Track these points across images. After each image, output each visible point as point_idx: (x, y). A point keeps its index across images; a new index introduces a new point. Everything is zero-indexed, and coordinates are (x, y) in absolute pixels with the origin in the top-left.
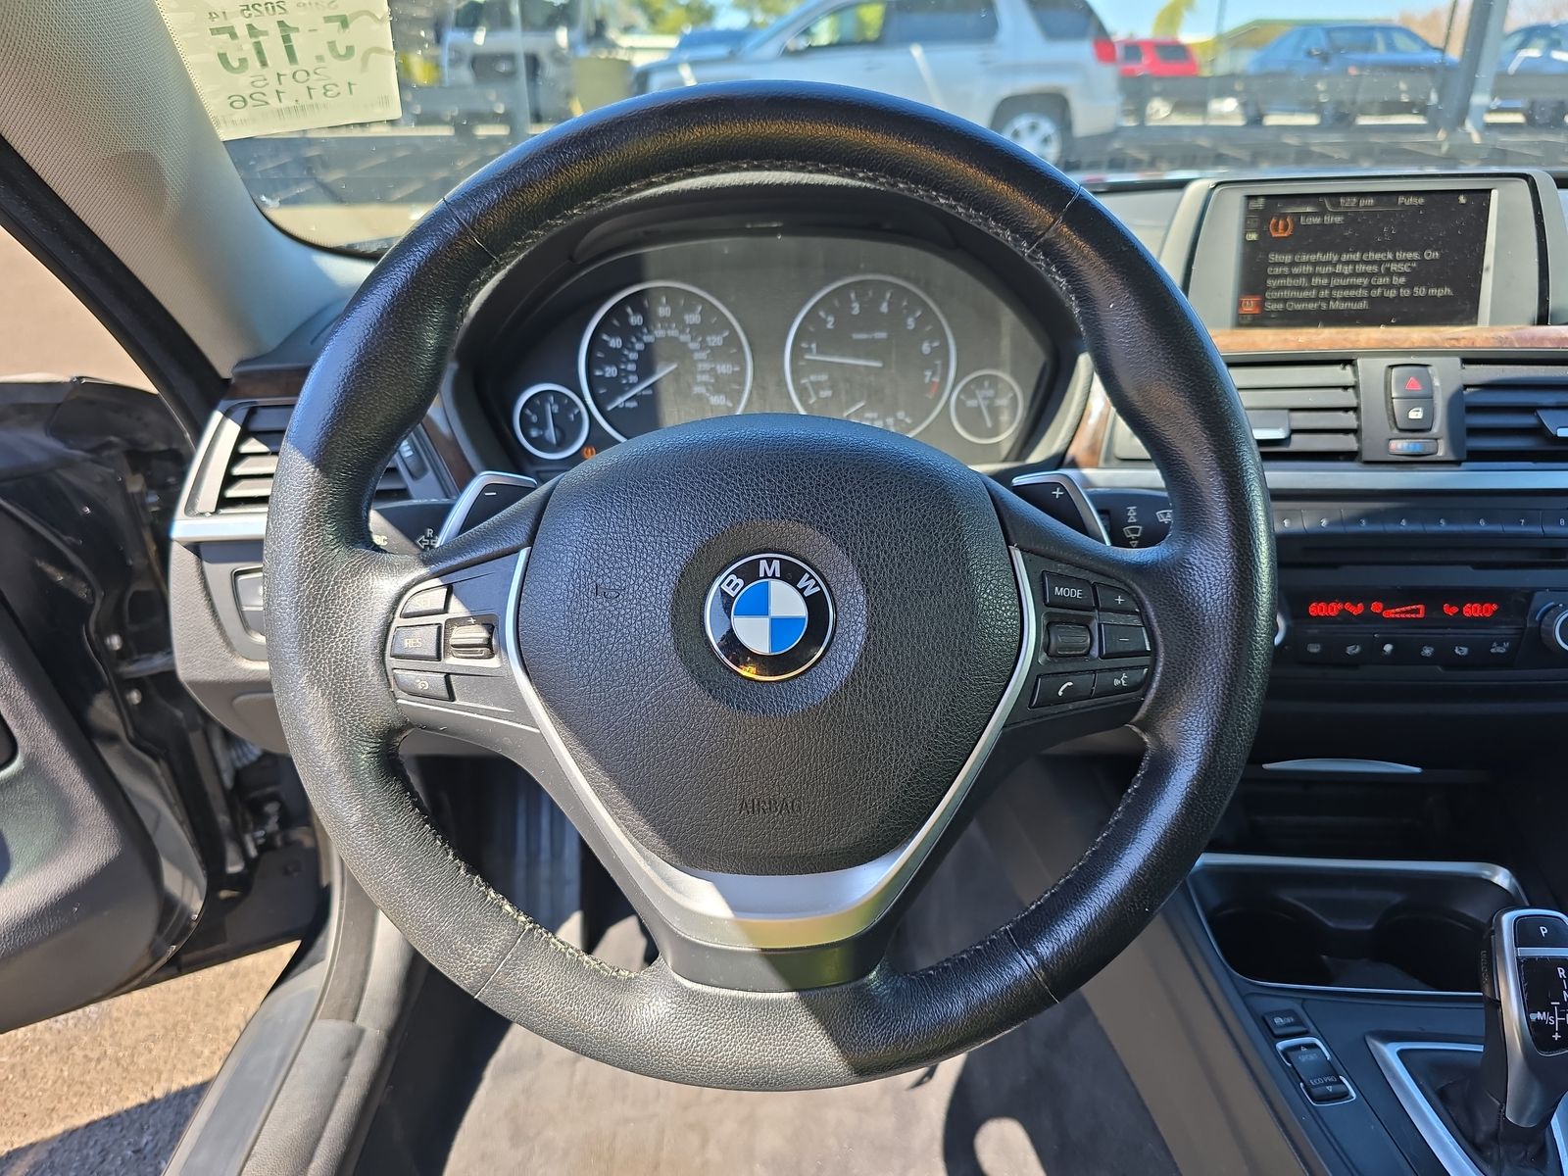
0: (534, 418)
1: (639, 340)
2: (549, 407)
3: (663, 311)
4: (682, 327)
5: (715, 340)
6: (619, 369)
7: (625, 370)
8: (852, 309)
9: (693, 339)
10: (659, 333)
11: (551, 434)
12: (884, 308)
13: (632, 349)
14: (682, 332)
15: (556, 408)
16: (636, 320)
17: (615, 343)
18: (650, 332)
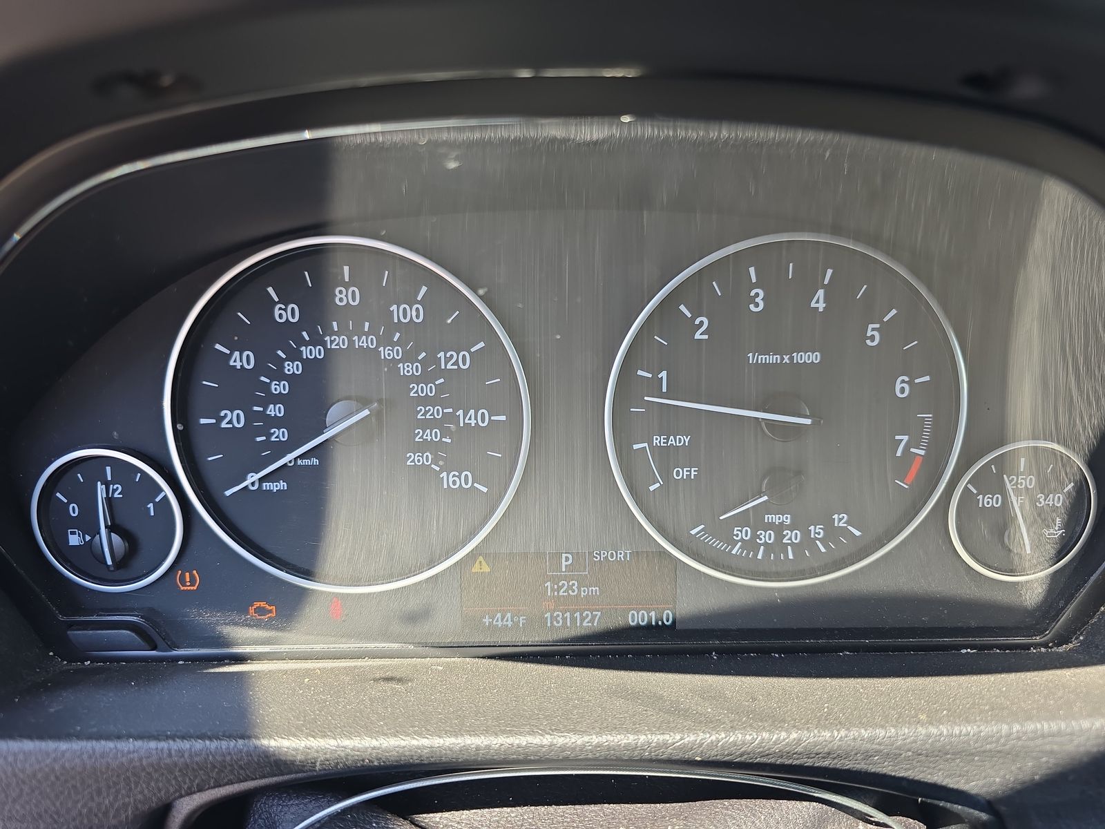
0: (74, 510)
1: (294, 355)
2: (100, 487)
3: (345, 296)
4: (387, 329)
5: (456, 360)
6: (250, 416)
7: (263, 416)
8: (752, 300)
9: (409, 357)
10: (337, 342)
11: (108, 543)
12: (819, 302)
13: (279, 376)
14: (386, 341)
15: (118, 491)
16: (287, 313)
17: (242, 360)
18: (317, 341)
